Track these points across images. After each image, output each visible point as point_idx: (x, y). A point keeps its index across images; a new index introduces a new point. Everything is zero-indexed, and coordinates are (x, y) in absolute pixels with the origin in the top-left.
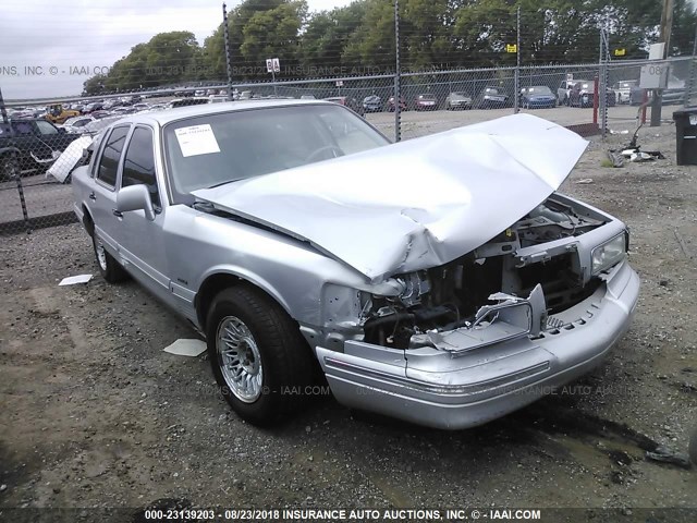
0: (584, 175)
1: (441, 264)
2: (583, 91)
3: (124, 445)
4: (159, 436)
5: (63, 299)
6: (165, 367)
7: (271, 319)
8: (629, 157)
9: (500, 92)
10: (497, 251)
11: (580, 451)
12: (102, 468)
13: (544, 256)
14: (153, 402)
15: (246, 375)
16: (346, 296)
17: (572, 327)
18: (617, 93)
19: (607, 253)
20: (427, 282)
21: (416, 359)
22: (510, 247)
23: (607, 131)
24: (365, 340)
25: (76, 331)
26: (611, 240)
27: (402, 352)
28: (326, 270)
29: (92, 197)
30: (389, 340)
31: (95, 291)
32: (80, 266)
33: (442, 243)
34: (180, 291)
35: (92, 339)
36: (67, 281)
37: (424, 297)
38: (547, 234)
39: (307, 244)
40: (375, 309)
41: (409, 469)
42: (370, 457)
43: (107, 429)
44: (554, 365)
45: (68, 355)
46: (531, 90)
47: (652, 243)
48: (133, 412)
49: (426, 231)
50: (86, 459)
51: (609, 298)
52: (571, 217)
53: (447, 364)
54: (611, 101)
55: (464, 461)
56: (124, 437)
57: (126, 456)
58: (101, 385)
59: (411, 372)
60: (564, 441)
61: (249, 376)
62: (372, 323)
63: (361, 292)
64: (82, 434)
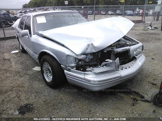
0: (138, 32)
1: (95, 52)
2: (140, 12)
3: (20, 91)
4: (28, 89)
5: (11, 56)
6: (32, 73)
7: (54, 63)
8: (149, 28)
9: (121, 11)
10: (110, 49)
11: (126, 98)
12: (14, 96)
13: (121, 51)
14: (28, 81)
15: (49, 76)
16: (72, 58)
17: (127, 68)
18: (149, 13)
19: (137, 51)
20: (92, 56)
21: (87, 74)
22: (113, 48)
23: (145, 22)
24: (76, 69)
25: (13, 64)
26: (139, 48)
27: (84, 72)
28: (67, 52)
29: (18, 32)
30: (81, 69)
31: (19, 55)
32: (16, 48)
33: (96, 47)
34: (35, 56)
35: (16, 66)
36: (13, 52)
37: (91, 59)
38: (123, 45)
39: (63, 45)
40: (79, 62)
41: (85, 99)
42: (76, 96)
43: (17, 87)
44: (121, 77)
45: (10, 69)
46: (128, 11)
47: (151, 49)
48: (23, 83)
49: (92, 44)
50: (11, 93)
51: (137, 62)
52: (130, 42)
53: (94, 76)
54: (147, 15)
55: (98, 98)
56: (20, 89)
57: (20, 93)
58: (17, 77)
59: (85, 77)
60: (123, 95)
61: (50, 76)
62: (78, 65)
63: (75, 58)
64: (11, 88)
